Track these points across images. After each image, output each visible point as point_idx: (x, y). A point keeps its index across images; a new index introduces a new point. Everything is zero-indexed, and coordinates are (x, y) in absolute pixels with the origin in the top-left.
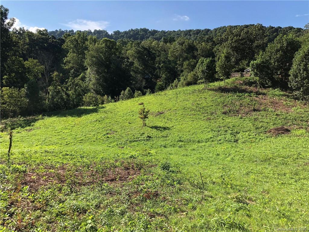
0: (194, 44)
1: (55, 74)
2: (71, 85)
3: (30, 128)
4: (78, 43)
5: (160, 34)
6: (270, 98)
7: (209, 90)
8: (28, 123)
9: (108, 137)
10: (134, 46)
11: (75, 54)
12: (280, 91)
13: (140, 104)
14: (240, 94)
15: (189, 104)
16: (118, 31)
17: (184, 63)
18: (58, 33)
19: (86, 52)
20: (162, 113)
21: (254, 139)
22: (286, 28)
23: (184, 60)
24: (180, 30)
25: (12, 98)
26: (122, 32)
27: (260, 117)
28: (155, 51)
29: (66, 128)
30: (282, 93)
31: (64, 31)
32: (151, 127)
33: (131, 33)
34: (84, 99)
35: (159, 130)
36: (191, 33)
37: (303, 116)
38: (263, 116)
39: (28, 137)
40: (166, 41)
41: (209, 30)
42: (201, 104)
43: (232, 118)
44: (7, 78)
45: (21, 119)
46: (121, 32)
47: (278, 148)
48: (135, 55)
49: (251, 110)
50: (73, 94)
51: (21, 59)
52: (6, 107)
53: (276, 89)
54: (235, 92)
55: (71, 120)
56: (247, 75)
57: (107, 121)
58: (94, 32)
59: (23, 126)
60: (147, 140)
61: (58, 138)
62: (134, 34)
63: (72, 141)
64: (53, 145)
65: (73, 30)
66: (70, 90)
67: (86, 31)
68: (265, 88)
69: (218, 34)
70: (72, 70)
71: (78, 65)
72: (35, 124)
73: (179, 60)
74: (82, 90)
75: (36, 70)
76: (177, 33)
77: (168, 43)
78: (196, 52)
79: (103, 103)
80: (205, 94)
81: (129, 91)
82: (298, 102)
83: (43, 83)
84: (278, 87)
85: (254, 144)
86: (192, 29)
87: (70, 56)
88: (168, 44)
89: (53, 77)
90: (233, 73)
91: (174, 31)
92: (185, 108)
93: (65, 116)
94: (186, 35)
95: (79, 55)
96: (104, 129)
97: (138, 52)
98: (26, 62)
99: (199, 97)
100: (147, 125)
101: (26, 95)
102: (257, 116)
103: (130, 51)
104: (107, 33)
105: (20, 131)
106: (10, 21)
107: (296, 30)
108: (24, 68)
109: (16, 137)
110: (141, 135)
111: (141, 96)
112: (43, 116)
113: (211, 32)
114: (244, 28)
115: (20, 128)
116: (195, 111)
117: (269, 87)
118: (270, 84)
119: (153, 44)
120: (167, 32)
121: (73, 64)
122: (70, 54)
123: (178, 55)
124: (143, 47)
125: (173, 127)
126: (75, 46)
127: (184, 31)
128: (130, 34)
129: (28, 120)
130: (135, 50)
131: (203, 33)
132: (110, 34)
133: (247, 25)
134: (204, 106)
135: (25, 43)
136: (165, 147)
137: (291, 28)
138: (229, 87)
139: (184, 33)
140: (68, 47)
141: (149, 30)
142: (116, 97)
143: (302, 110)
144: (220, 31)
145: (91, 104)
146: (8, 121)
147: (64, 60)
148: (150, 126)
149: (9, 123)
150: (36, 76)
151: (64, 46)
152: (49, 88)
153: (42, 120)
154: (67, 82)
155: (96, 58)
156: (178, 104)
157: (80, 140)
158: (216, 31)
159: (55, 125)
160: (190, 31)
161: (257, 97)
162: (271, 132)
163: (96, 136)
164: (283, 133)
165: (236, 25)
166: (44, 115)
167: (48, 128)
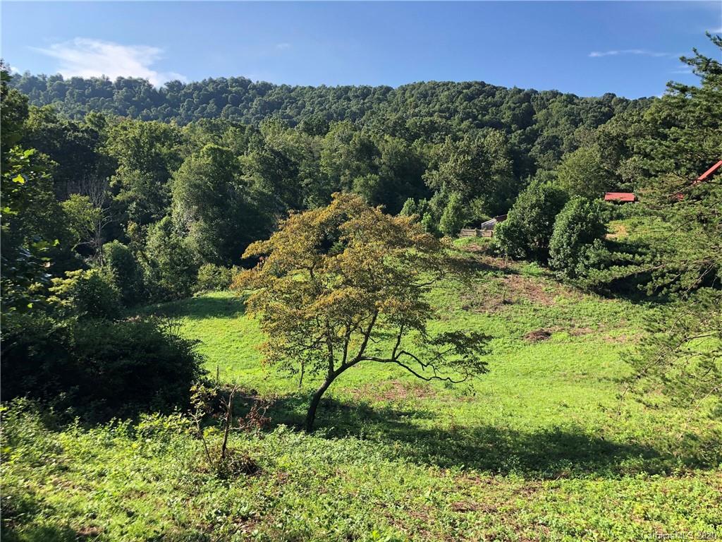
0: (371, 139)
5: (278, 93)
6: (525, 279)
12: (538, 266)
14: (481, 273)
16: (176, 81)
18: (22, 81)
21: (510, 348)
22: (546, 93)
23: (353, 175)
24: (324, 86)
26: (187, 84)
27: (513, 314)
30: (541, 270)
31: (36, 76)
33: (210, 88)
36: (350, 94)
37: (566, 310)
38: (516, 312)
40: (308, 130)
41: (388, 89)
43: (476, 317)
46: (185, 86)
47: (538, 359)
48: (257, 167)
49: (500, 303)
53: (532, 263)
56: (487, 234)
58: (116, 84)
62: (216, 92)
65: (61, 76)
67: (97, 80)
68: (516, 260)
69: (409, 100)
70: (132, 203)
71: (144, 194)
73: (344, 175)
76: (317, 92)
77: (317, 136)
78: (378, 158)
82: (562, 287)
84: (534, 260)
85: (511, 355)
88: (317, 138)
91: (310, 87)
94: (339, 98)
97: (264, 161)
102: (509, 313)
104: (150, 86)
107: (565, 98)
113: (394, 94)
117: (522, 259)
118: (523, 254)
120: (295, 89)
121: (136, 191)
123: (341, 163)
124: (272, 150)
126: (134, 153)
127: (334, 89)
132: (158, 89)
133: (468, 84)
137: (555, 94)
139: (335, 93)
141: (251, 82)
143: (567, 301)
144: (413, 92)
147: (110, 181)
155: (199, 186)
158: (404, 93)
161: (506, 278)
162: (528, 337)
164: (543, 339)
165: (446, 81)
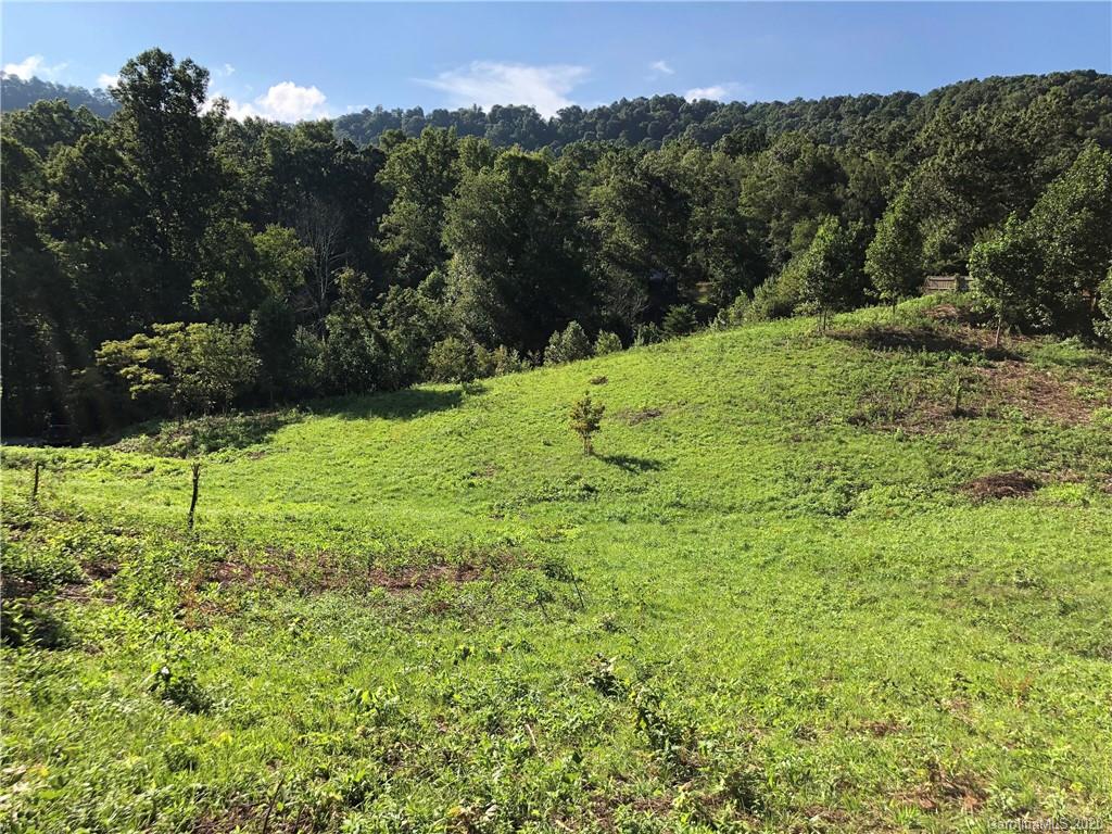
0: (835, 157)
1: (346, 274)
2: (394, 311)
3: (261, 449)
4: (424, 167)
5: (725, 116)
6: (1035, 371)
7: (832, 336)
8: (258, 434)
9: (472, 485)
10: (616, 170)
11: (415, 205)
12: (1081, 345)
13: (596, 383)
14: (933, 356)
15: (749, 386)
16: (574, 107)
17: (796, 227)
18: (372, 119)
19: (446, 199)
20: (654, 416)
21: (898, 509)
23: (795, 218)
24: (800, 99)
25: (214, 353)
26: (589, 111)
28: (691, 186)
29: (361, 451)
32: (606, 460)
33: (622, 115)
34: (432, 360)
35: (628, 468)
36: (842, 109)
38: (976, 434)
39: (250, 477)
40: (733, 151)
41: (910, 97)
42: (792, 386)
43: (871, 439)
44: (202, 287)
45: (239, 419)
46: (586, 113)
48: (618, 203)
49: (946, 414)
50: (400, 340)
51: (246, 225)
52: (196, 382)
53: (1068, 340)
54: (917, 348)
55: (379, 428)
57: (484, 434)
58: (490, 115)
59: (242, 442)
60: (582, 498)
61: (332, 483)
62: (630, 119)
63: (369, 493)
64: (315, 500)
65: (421, 108)
66: (392, 328)
67: (466, 112)
70: (405, 256)
71: (423, 242)
72: (275, 437)
73: (778, 218)
74: (431, 327)
75: (290, 263)
76: (787, 109)
77: (740, 157)
78: (842, 187)
79: (490, 373)
80: (816, 352)
81: (576, 332)
83: (310, 303)
84: (1074, 333)
86: (845, 94)
87: (401, 211)
88: (741, 159)
89: (339, 286)
90: (932, 278)
91: (777, 103)
92: (734, 400)
93: (365, 416)
94: (822, 117)
95: (426, 209)
96: (467, 460)
97: (628, 192)
98: (259, 236)
99: (793, 362)
100: (597, 450)
101: (252, 345)
102: (957, 435)
103: (602, 190)
105: (231, 458)
106: (215, 109)
108: (253, 255)
109: (218, 475)
110: (567, 483)
111: (618, 349)
112: (300, 412)
113: (920, 104)
114: (1051, 85)
115: (231, 446)
116: (761, 410)
117: (1043, 331)
118: (1046, 320)
119: (683, 162)
120: (752, 107)
121: (408, 236)
122: (398, 204)
123: (773, 198)
124: (646, 175)
125: (674, 460)
126: (416, 178)
127: (816, 102)
128: (616, 118)
129: (256, 425)
130: (619, 185)
131: (887, 108)
132: (548, 120)
134: (796, 391)
135: (260, 169)
136: (623, 521)
138: (904, 327)
139: (816, 109)
140: (392, 178)
141: (684, 101)
142: (534, 353)
144: (954, 98)
145: (454, 374)
146: (202, 424)
147: (381, 222)
148: (606, 456)
149: (202, 430)
150: (288, 282)
151: (382, 176)
152: (329, 317)
153: (297, 425)
154: (381, 303)
155: (480, 218)
156: (714, 384)
157: (393, 491)
158: (937, 102)
159: (333, 441)
160: (839, 101)
161: (988, 367)
162: (972, 487)
163: (439, 480)
166: (302, 410)
167: (309, 450)
